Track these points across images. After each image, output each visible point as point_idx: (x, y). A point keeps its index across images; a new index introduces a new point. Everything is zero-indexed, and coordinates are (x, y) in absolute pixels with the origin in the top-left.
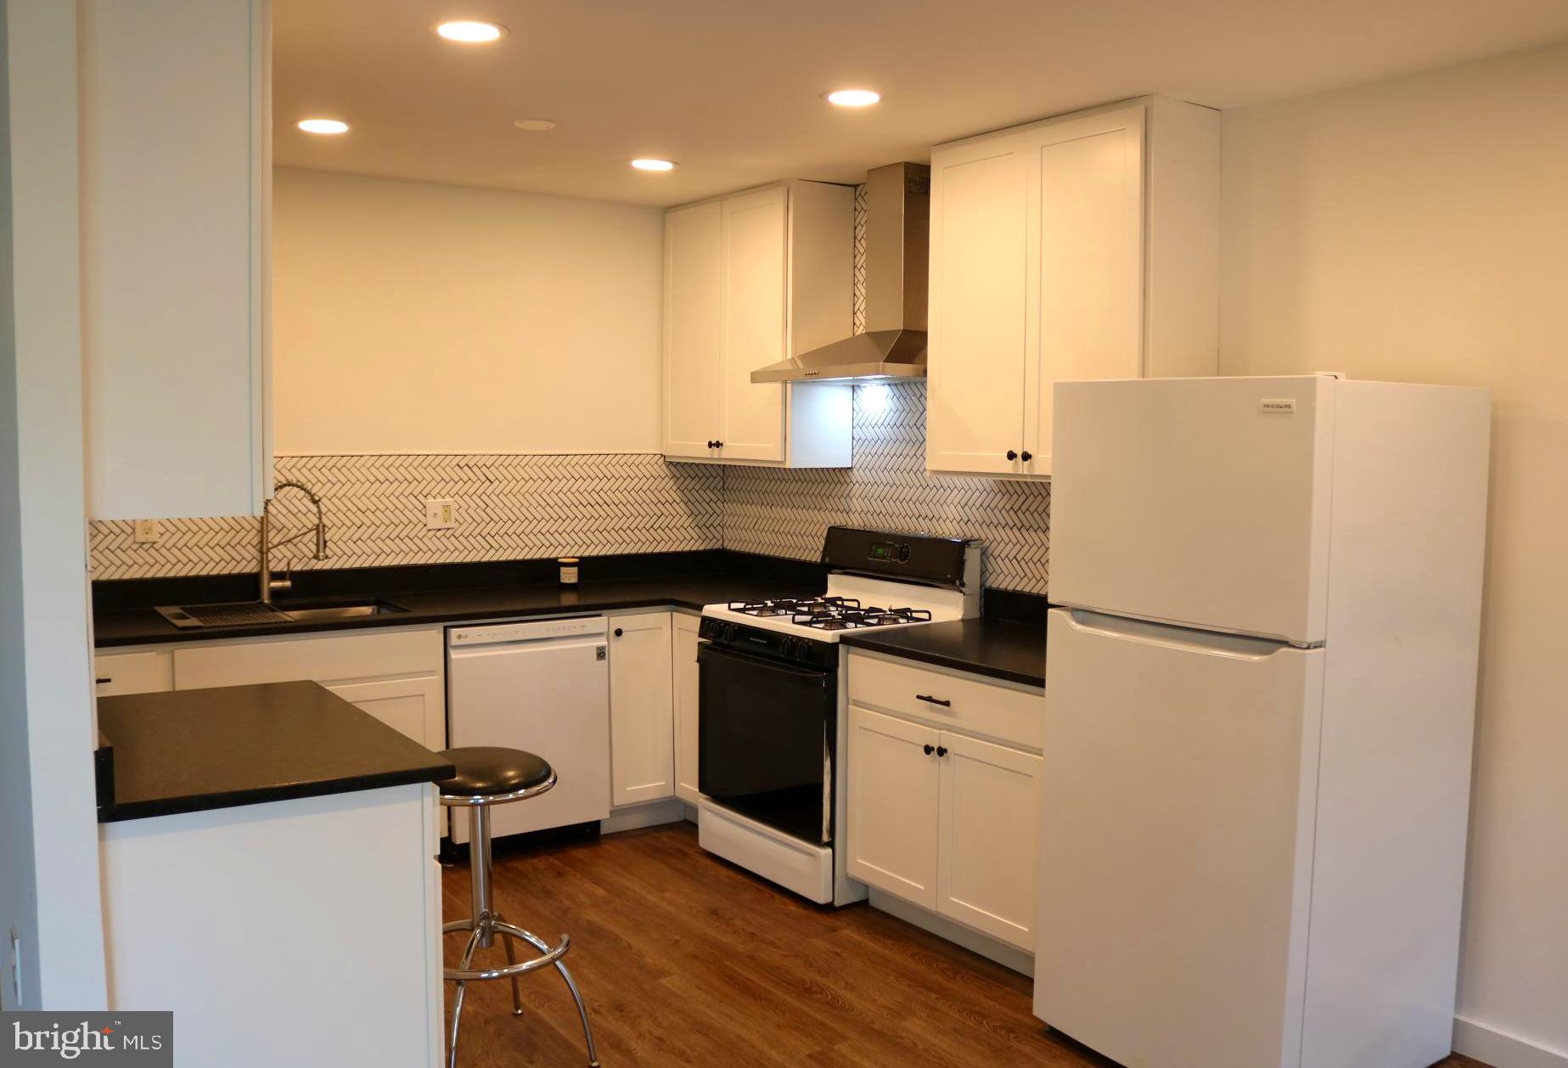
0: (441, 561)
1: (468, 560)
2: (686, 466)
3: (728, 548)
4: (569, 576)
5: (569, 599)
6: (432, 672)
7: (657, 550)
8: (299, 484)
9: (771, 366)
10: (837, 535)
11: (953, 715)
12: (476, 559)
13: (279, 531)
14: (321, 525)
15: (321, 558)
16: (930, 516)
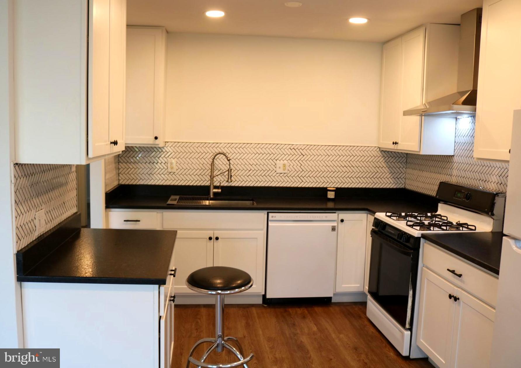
0: (281, 185)
1: (292, 186)
2: (386, 152)
3: (407, 188)
4: (331, 195)
5: (330, 205)
6: (262, 230)
7: (374, 187)
8: (224, 153)
9: (415, 107)
10: (443, 186)
11: (463, 282)
12: (296, 186)
13: (219, 171)
14: (230, 169)
15: (229, 182)
16: (485, 180)
